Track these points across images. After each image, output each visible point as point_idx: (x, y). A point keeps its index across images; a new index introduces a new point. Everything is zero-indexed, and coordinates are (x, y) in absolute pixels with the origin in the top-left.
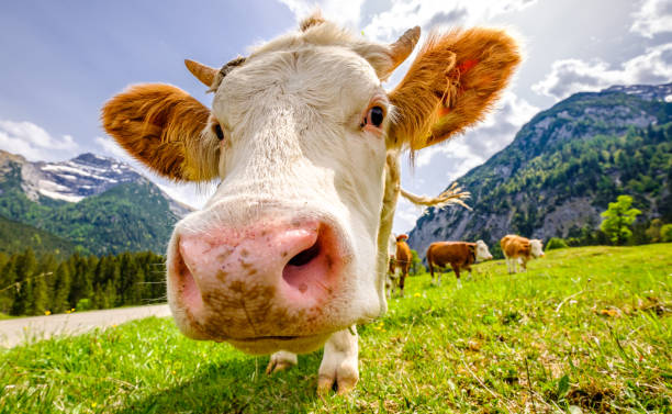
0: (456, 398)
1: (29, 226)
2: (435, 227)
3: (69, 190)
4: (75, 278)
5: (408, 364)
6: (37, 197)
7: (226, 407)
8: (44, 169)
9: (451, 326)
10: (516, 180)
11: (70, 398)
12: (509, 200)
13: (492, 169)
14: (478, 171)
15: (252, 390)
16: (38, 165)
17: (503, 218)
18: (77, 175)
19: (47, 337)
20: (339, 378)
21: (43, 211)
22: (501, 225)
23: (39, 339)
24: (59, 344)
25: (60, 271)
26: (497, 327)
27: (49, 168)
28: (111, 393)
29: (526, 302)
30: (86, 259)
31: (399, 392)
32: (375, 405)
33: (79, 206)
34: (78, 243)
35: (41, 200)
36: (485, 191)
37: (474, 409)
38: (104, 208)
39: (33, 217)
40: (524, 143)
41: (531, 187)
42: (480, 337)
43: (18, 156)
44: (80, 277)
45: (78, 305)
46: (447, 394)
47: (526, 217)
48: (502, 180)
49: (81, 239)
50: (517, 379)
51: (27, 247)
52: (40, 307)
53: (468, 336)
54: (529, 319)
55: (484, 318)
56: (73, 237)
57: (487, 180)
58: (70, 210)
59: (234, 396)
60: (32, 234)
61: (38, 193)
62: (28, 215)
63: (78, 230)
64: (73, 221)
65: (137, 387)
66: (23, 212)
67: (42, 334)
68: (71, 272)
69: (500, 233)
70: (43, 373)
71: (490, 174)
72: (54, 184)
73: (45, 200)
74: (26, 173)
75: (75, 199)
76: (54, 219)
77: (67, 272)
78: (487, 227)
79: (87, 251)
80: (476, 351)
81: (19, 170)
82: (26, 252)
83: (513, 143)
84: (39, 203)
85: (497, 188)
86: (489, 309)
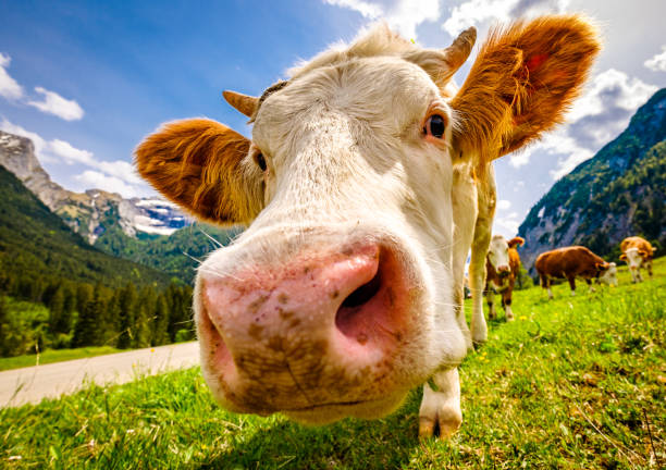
0: (569, 445)
1: (128, 261)
2: (540, 233)
3: (162, 223)
4: (172, 309)
5: (515, 402)
6: (134, 232)
7: (328, 449)
8: (137, 204)
9: (564, 356)
10: (635, 172)
11: (181, 439)
12: (628, 196)
13: (604, 162)
14: (589, 166)
15: (352, 431)
16: (133, 201)
17: (622, 217)
18: (168, 208)
19: (154, 373)
20: (441, 421)
21: (140, 245)
22: (620, 226)
23: (146, 376)
24: (165, 382)
25: (159, 304)
26: (616, 356)
27: (142, 203)
28: (218, 434)
29: (650, 326)
30: (181, 290)
31: (505, 438)
32: (480, 452)
33: (171, 238)
34: (172, 275)
35: (137, 235)
36: (598, 188)
37: (590, 458)
38: (195, 239)
39: (131, 252)
40: (642, 128)
41: (653, 179)
42: (596, 368)
43: (114, 194)
44: (177, 309)
45: (178, 336)
46: (559, 440)
47: (651, 213)
48: (618, 174)
49: (176, 271)
50: (640, 423)
51: (128, 281)
52: (144, 339)
53: (583, 367)
54: (656, 346)
55: (601, 345)
56: (169, 269)
57: (600, 174)
58: (164, 242)
59: (335, 438)
60: (132, 269)
61: (135, 228)
62: (128, 251)
63: (172, 262)
64: (167, 254)
65: (240, 427)
66: (123, 247)
67: (149, 371)
68: (169, 304)
69: (619, 234)
70: (155, 413)
71: (603, 167)
72: (149, 219)
73: (142, 235)
74: (123, 210)
75: (167, 232)
76: (150, 252)
77: (165, 304)
78: (602, 229)
79: (182, 282)
80: (592, 385)
81: (117, 207)
82: (128, 286)
83: (627, 130)
84: (136, 238)
85: (612, 184)
86: (608, 335)
